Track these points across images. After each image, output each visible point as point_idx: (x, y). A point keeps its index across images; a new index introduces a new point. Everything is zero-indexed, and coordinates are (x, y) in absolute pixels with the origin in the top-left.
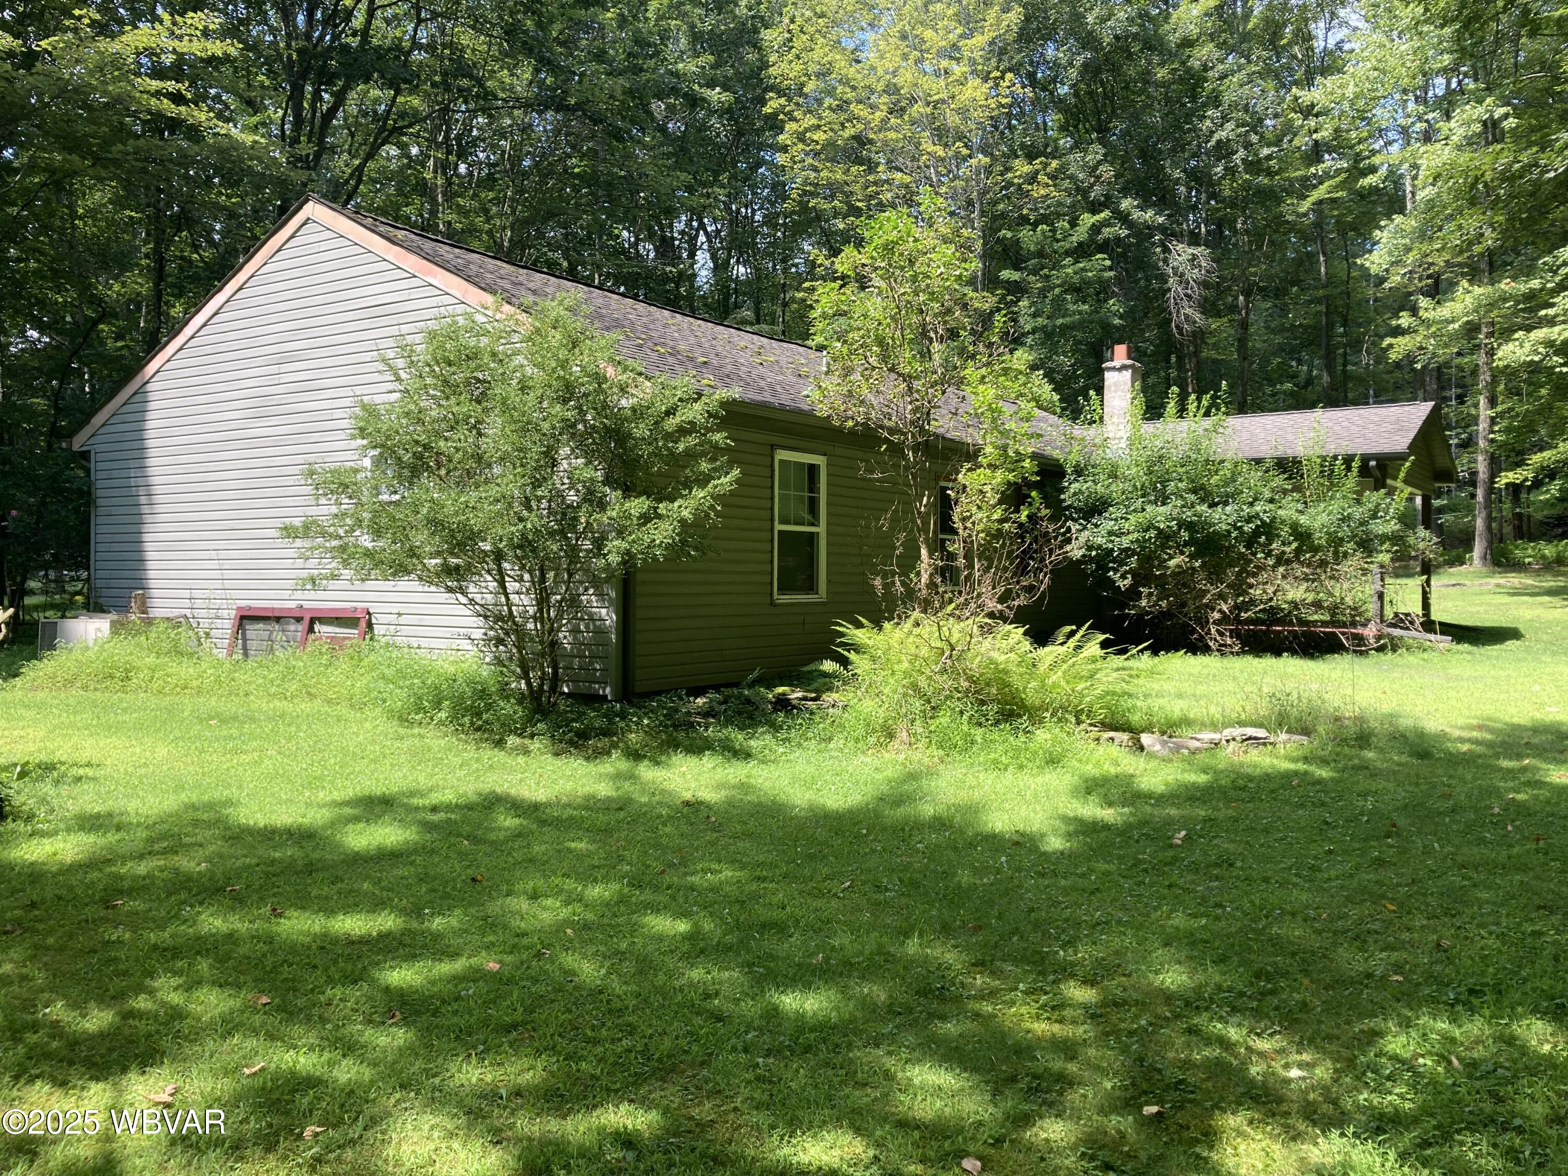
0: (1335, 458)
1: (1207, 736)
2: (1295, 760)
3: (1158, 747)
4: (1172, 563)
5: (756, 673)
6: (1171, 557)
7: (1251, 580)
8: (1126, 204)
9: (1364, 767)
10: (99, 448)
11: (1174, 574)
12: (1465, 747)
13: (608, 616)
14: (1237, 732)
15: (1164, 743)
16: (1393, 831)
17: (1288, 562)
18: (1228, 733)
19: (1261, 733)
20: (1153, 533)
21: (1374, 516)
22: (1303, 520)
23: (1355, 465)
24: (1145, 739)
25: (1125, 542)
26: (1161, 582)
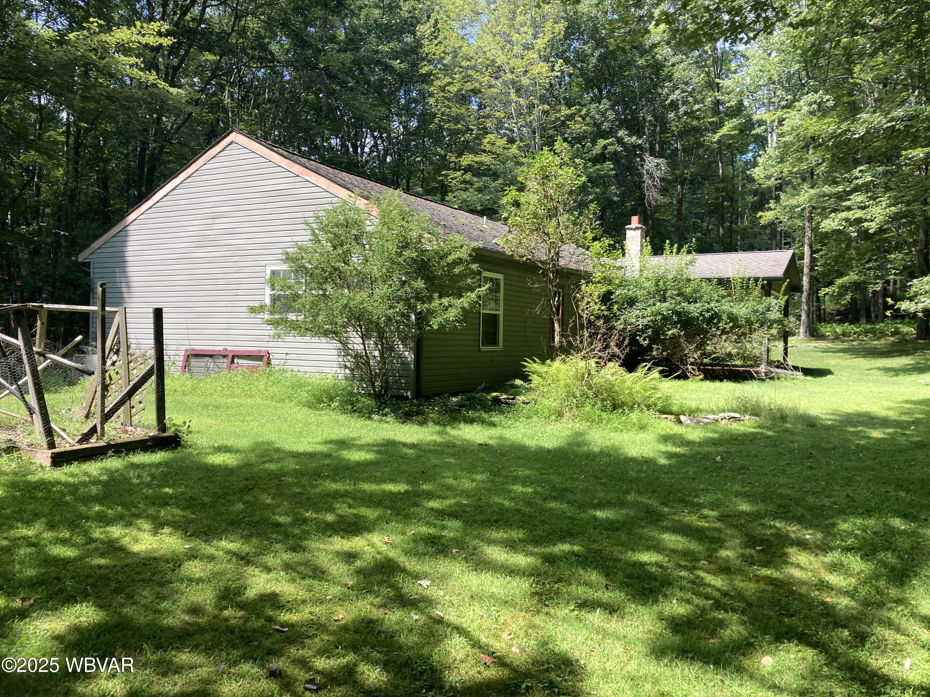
0: (749, 279)
1: (712, 417)
2: (756, 428)
3: (689, 422)
4: (670, 333)
5: (483, 385)
6: (669, 330)
7: (708, 342)
8: (621, 133)
9: (788, 431)
10: (95, 261)
11: (670, 338)
12: (830, 423)
13: (409, 356)
14: (727, 415)
15: (691, 420)
16: (811, 456)
17: (727, 333)
18: (722, 415)
19: (737, 415)
20: (659, 317)
21: (768, 310)
22: (735, 311)
23: (760, 283)
24: (682, 418)
25: (645, 321)
26: (663, 342)
